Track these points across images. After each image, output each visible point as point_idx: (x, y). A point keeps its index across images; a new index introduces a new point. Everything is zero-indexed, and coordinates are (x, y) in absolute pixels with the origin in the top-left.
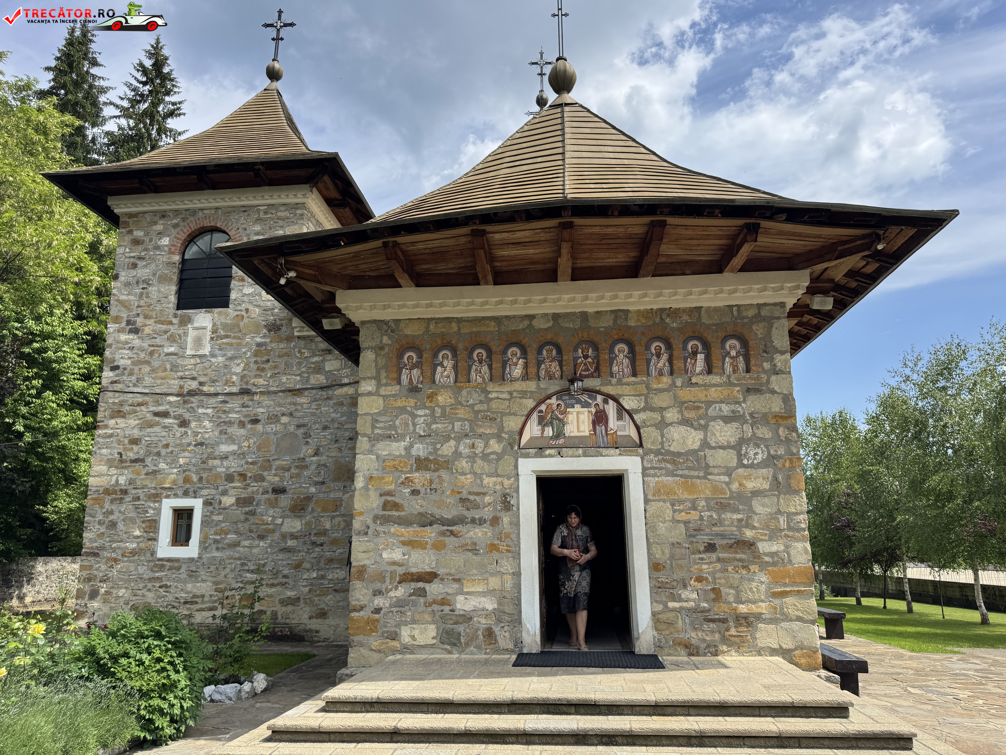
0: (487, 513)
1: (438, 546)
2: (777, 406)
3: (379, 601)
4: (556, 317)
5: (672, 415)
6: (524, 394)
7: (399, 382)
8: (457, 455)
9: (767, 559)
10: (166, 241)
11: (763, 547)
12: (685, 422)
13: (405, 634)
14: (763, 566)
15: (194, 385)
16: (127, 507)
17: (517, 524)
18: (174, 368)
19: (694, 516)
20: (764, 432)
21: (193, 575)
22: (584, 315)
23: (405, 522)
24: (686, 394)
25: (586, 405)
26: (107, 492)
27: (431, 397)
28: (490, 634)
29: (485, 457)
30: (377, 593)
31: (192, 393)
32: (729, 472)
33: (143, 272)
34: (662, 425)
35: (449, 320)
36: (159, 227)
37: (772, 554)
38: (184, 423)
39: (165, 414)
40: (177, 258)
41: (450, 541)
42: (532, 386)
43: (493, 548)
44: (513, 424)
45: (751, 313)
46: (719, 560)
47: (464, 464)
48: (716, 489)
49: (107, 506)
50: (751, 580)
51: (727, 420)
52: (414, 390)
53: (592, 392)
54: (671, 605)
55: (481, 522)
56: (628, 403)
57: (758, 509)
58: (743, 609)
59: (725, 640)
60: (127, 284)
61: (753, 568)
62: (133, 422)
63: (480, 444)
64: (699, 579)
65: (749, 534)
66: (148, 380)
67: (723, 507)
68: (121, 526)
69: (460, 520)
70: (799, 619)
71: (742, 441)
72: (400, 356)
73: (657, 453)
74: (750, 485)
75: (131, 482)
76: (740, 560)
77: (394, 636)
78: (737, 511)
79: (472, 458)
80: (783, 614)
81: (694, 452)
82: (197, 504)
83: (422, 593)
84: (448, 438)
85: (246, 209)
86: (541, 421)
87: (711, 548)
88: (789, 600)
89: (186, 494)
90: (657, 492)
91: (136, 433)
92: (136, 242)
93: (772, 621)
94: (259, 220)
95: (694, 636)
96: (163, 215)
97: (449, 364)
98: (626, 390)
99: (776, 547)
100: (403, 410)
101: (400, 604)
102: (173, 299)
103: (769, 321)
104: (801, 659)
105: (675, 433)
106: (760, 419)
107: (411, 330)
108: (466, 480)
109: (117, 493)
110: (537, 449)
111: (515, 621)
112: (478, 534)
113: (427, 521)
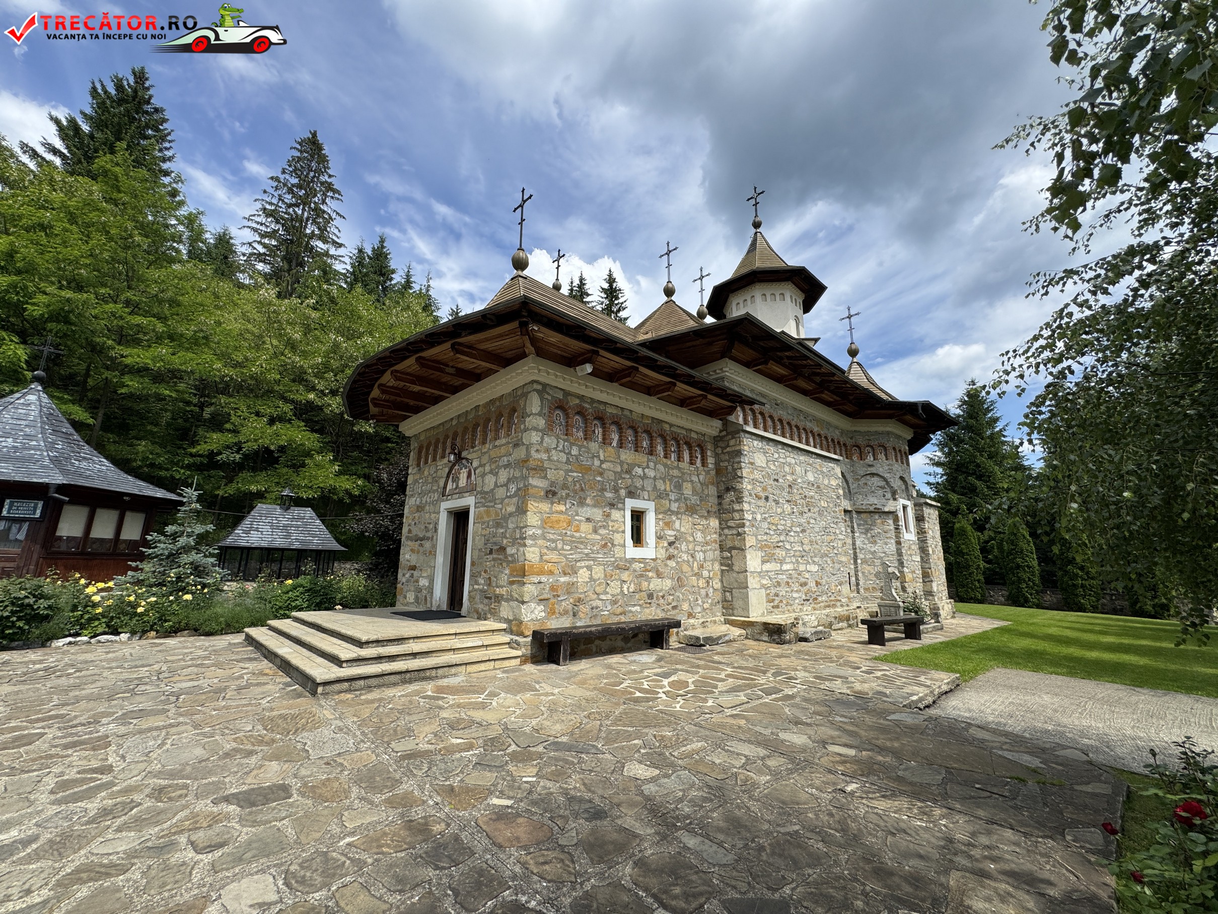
0: (430, 534)
1: (418, 552)
2: (524, 453)
3: (403, 579)
4: (459, 416)
6: (445, 465)
7: (419, 466)
8: (427, 502)
9: (510, 559)
11: (509, 551)
12: (491, 472)
14: (508, 564)
17: (437, 540)
19: (488, 531)
20: (518, 473)
22: (467, 413)
23: (412, 539)
24: (494, 453)
25: (465, 467)
27: (425, 472)
28: (426, 599)
29: (433, 503)
32: (502, 502)
34: (484, 475)
35: (431, 429)
37: (512, 555)
41: (421, 549)
43: (430, 552)
44: (442, 483)
45: (519, 393)
46: (494, 559)
47: (428, 507)
48: (497, 514)
50: (502, 572)
51: (506, 467)
52: (421, 469)
53: (468, 460)
54: (476, 587)
55: (428, 539)
56: (476, 464)
57: (510, 525)
58: (498, 591)
59: (490, 612)
61: (504, 564)
63: (432, 496)
64: (486, 572)
65: (505, 542)
67: (498, 525)
69: (424, 538)
70: (517, 600)
71: (509, 480)
72: (420, 455)
73: (480, 493)
74: (509, 509)
76: (500, 559)
77: (405, 597)
78: (502, 527)
79: (430, 504)
80: (511, 596)
81: (492, 491)
83: (412, 576)
84: (425, 494)
86: (453, 480)
87: (491, 552)
88: (514, 587)
90: (478, 517)
93: (507, 600)
97: (432, 452)
98: (477, 455)
99: (514, 550)
100: (417, 480)
101: (407, 581)
103: (525, 395)
104: (515, 627)
105: (488, 479)
106: (517, 464)
107: (422, 437)
108: (427, 516)
110: (449, 496)
111: (432, 592)
112: (428, 545)
113: (417, 539)
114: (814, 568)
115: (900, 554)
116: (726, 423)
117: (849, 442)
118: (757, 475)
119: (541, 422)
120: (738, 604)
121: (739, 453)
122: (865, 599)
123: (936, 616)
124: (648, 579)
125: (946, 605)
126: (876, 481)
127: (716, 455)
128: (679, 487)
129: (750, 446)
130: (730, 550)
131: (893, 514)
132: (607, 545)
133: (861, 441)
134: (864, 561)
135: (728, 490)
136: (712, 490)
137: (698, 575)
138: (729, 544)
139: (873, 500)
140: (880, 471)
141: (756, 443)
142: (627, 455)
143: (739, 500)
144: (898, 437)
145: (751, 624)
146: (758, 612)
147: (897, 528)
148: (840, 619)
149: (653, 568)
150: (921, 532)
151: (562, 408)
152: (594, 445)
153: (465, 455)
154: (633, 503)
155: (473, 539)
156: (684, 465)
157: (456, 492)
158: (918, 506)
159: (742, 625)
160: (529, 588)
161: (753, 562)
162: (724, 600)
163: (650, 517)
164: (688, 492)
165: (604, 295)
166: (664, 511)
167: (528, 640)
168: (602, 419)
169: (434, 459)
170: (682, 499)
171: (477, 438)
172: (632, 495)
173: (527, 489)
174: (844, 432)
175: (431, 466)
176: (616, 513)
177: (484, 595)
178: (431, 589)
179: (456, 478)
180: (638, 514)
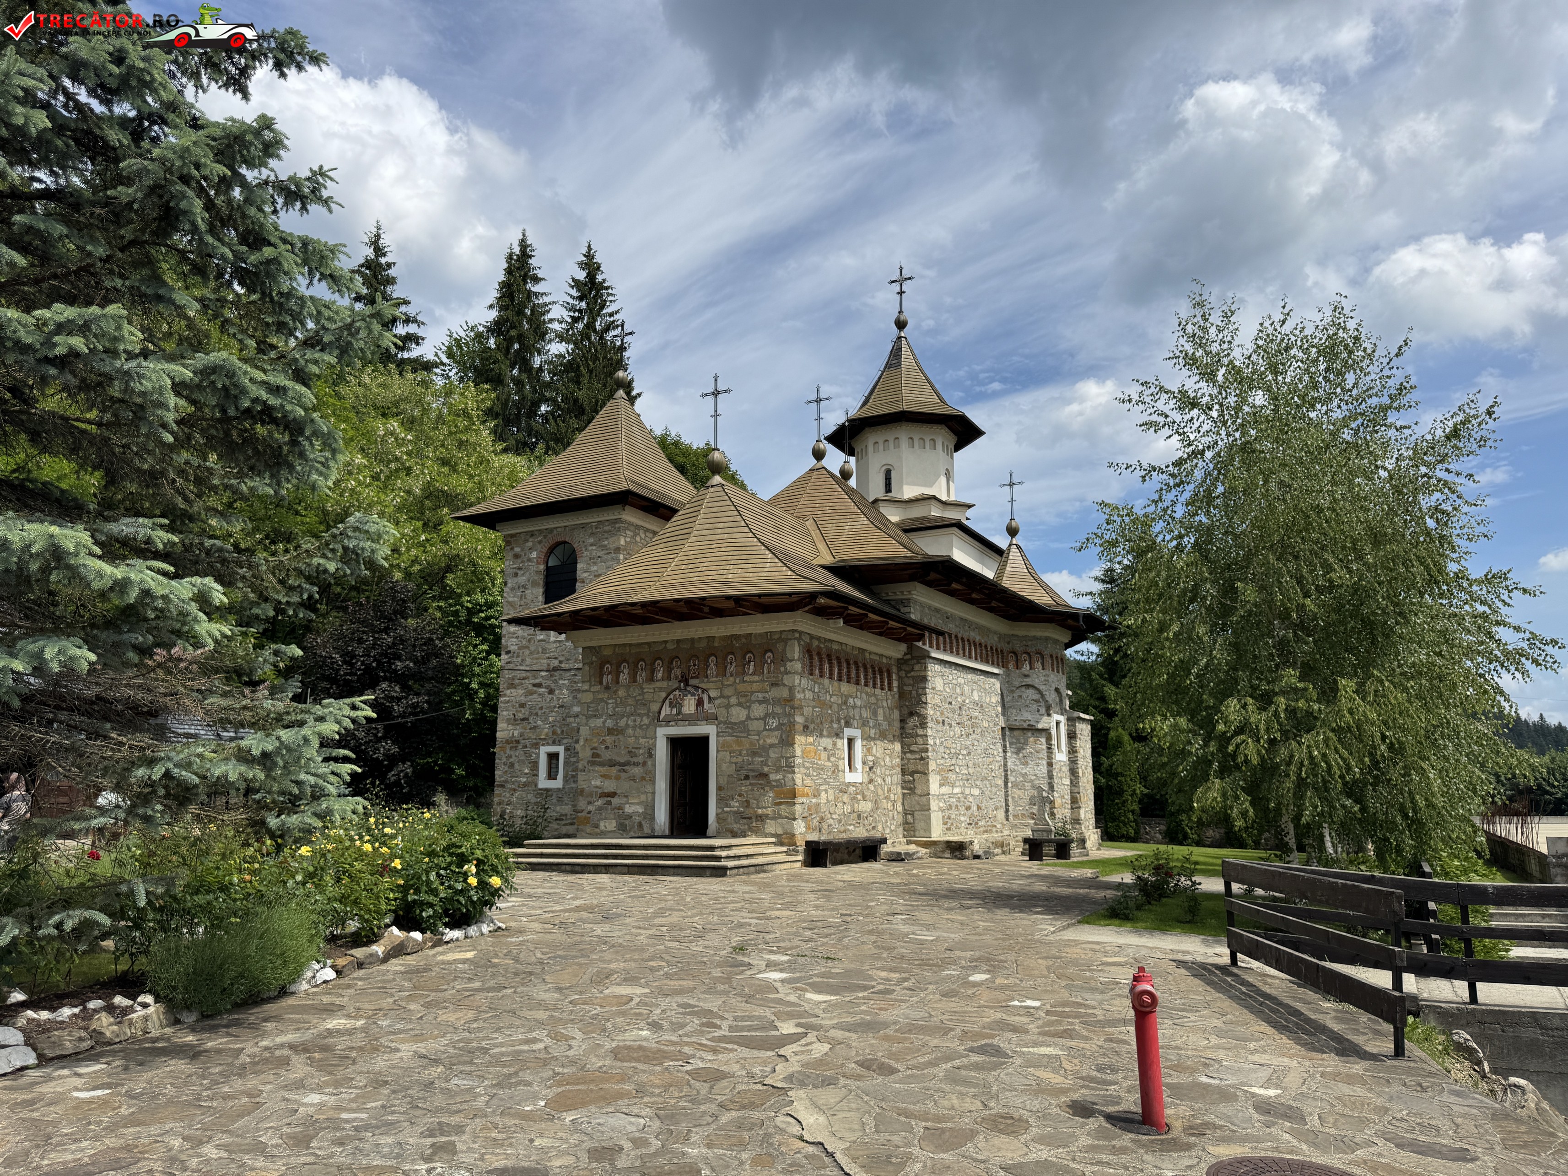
0: (640, 759)
1: (618, 778)
2: (785, 693)
3: (590, 808)
4: (678, 641)
5: (733, 700)
6: (661, 689)
7: (601, 683)
8: (627, 725)
9: (774, 784)
10: (534, 555)
11: (773, 777)
12: (740, 704)
13: (602, 824)
14: (772, 788)
15: (556, 663)
16: (519, 752)
17: (654, 765)
18: (544, 651)
19: (740, 759)
20: (778, 710)
21: (560, 800)
22: (693, 640)
23: (602, 764)
24: (741, 687)
25: (693, 695)
26: (508, 742)
27: (615, 692)
28: (640, 825)
29: (641, 727)
30: (590, 803)
31: (555, 669)
32: (759, 733)
33: (522, 579)
34: (728, 706)
35: (624, 645)
36: (530, 544)
37: (777, 781)
38: (551, 692)
39: (539, 685)
40: (542, 567)
41: (623, 775)
42: (664, 684)
43: (643, 778)
44: (655, 707)
45: (777, 636)
46: (751, 784)
47: (630, 731)
48: (752, 744)
49: (508, 752)
50: (765, 795)
51: (760, 702)
52: (607, 688)
53: (696, 688)
54: (725, 808)
55: (636, 764)
56: (713, 694)
57: (772, 755)
58: (760, 811)
59: (750, 829)
60: (513, 589)
61: (767, 788)
62: (521, 692)
63: (638, 719)
64: (740, 795)
65: (766, 769)
66: (528, 661)
67: (754, 754)
68: (517, 766)
69: (627, 763)
70: (786, 818)
71: (767, 715)
72: (601, 667)
73: (725, 723)
74: (769, 741)
75: (521, 735)
76: (760, 784)
77: (597, 826)
78: (761, 756)
79: (634, 727)
80: (779, 814)
81: (742, 722)
82: (560, 749)
83: (609, 803)
84: (623, 716)
85: (583, 526)
86: (671, 706)
87: (747, 777)
88: (782, 807)
89: (554, 743)
90: (723, 746)
91: (523, 699)
92: (516, 556)
93: (773, 819)
94: (592, 534)
95: (735, 827)
96: (531, 534)
97: (626, 671)
98: (711, 685)
99: (779, 777)
100: (602, 700)
101: (600, 809)
102: (541, 598)
103: (786, 641)
104: (786, 840)
105: (735, 711)
106: (777, 702)
107: (607, 652)
108: (631, 740)
109: (513, 743)
110: (668, 722)
111: (652, 818)
112: (636, 771)
113: (612, 764)
114: (976, 792)
115: (1050, 776)
116: (911, 648)
117: (1006, 648)
118: (937, 700)
119: (798, 666)
120: (920, 825)
121: (924, 679)
122: (1014, 827)
123: (1082, 842)
124: (858, 801)
125: (1092, 836)
126: (1031, 694)
127: (900, 678)
128: (875, 713)
129: (933, 669)
130: (912, 774)
131: (1046, 732)
132: (836, 770)
133: (1018, 648)
134: (1015, 785)
135: (911, 714)
136: (896, 715)
137: (887, 798)
138: (912, 768)
139: (1027, 715)
140: (1036, 682)
141: (937, 668)
142: (845, 688)
143: (923, 725)
144: (1056, 641)
145: (935, 843)
146: (937, 833)
147: (1049, 748)
148: (997, 844)
149: (859, 792)
150: (1072, 751)
151: (809, 651)
152: (826, 681)
153: (692, 682)
154: (848, 732)
155: (718, 766)
156: (878, 691)
157: (679, 718)
158: (1071, 720)
159: (925, 845)
160: (798, 808)
161: (934, 785)
162: (906, 822)
163: (858, 744)
164: (880, 718)
165: (574, 292)
166: (866, 738)
167: (802, 848)
168: (829, 656)
169: (634, 679)
170: (877, 725)
171: (712, 670)
172: (848, 724)
173: (792, 724)
174: (1001, 637)
175: (628, 687)
176: (839, 742)
177: (740, 816)
178: (650, 815)
179: (676, 704)
180: (851, 741)
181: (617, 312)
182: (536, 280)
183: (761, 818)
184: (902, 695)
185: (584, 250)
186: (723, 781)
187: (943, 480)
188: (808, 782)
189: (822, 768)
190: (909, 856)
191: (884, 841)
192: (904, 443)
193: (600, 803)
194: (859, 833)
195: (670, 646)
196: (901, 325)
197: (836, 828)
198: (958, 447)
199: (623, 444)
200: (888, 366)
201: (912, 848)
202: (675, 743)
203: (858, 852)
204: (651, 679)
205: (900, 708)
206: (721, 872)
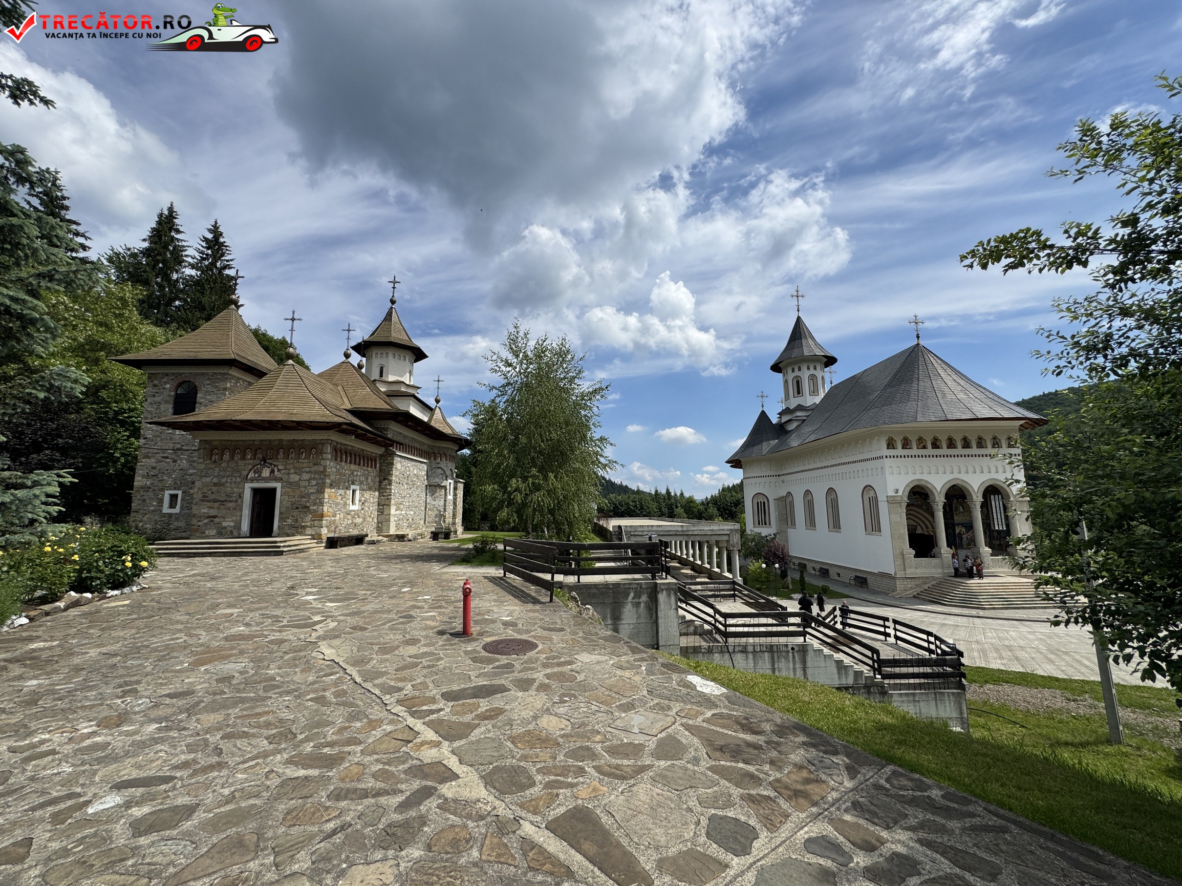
0: (234, 499)
1: (218, 508)
2: (322, 469)
3: (200, 523)
4: (262, 440)
5: (292, 471)
6: (249, 464)
7: (211, 459)
10: (168, 386)
11: (311, 508)
12: (295, 473)
13: (207, 532)
14: (311, 513)
15: (179, 446)
16: (150, 494)
17: (242, 502)
18: (171, 439)
19: (294, 499)
20: (317, 476)
21: (177, 519)
22: (270, 440)
23: (209, 501)
24: (297, 465)
25: (269, 467)
26: (142, 488)
27: (220, 464)
28: (231, 532)
29: (235, 483)
30: (199, 521)
31: (178, 449)
32: (305, 487)
33: (157, 399)
34: (289, 474)
35: (228, 440)
36: (165, 380)
37: (313, 510)
38: (175, 461)
39: (167, 458)
40: (173, 393)
41: (222, 507)
42: (252, 461)
43: (235, 509)
44: (245, 473)
45: (318, 442)
46: (299, 511)
47: (228, 485)
48: (301, 492)
49: (142, 493)
50: (306, 517)
51: (307, 473)
52: (215, 462)
53: (271, 464)
54: (284, 523)
55: (232, 501)
56: (280, 467)
57: (312, 498)
58: (303, 524)
59: (297, 532)
60: (151, 404)
61: (308, 513)
62: (153, 460)
63: (234, 479)
64: (292, 516)
65: (308, 504)
66: (159, 444)
67: (302, 497)
68: (148, 501)
69: (226, 501)
70: (317, 527)
71: (311, 479)
72: (212, 451)
73: (286, 482)
74: (311, 491)
75: (152, 484)
76: (304, 511)
77: (204, 533)
78: (305, 498)
79: (231, 483)
80: (313, 525)
81: (297, 482)
82: (180, 493)
83: (212, 521)
84: (224, 477)
85: (203, 374)
86: (255, 472)
87: (297, 508)
88: (315, 522)
89: (175, 489)
90: (284, 493)
91: (154, 465)
92: (155, 386)
93: (310, 527)
94: (209, 379)
95: (289, 532)
96: (167, 375)
97: (228, 454)
98: (280, 463)
99: (315, 508)
100: (211, 468)
101: (206, 524)
102: (171, 410)
103: (323, 444)
104: (317, 537)
105: (292, 476)
106: (316, 472)
107: (215, 443)
108: (229, 489)
109: (147, 489)
110: (252, 481)
111: (239, 528)
112: (231, 505)
113: (215, 501)
114: (412, 513)
115: (445, 505)
116: (387, 450)
117: (431, 451)
118: (397, 473)
119: (329, 456)
120: (384, 528)
121: (392, 464)
122: (427, 527)
123: (456, 532)
124: (355, 518)
125: (460, 529)
126: (440, 471)
127: (380, 463)
128: (367, 479)
129: (397, 460)
130: (383, 505)
131: (445, 487)
132: (345, 504)
133: (436, 452)
134: (430, 509)
135: (385, 479)
136: (377, 479)
137: (370, 516)
138: (383, 503)
139: (437, 480)
140: (442, 466)
141: (399, 459)
142: (353, 467)
143: (390, 484)
144: (452, 449)
145: (391, 535)
146: (392, 531)
147: (446, 494)
148: (419, 535)
149: (357, 514)
150: (455, 495)
151: (335, 450)
152: (343, 464)
153: (268, 461)
154: (353, 487)
155: (281, 503)
156: (369, 469)
157: (260, 479)
158: (456, 482)
159: (386, 536)
160: (324, 522)
161: (393, 511)
162: (378, 527)
163: (358, 493)
164: (370, 480)
165: (204, 244)
166: (361, 490)
167: (325, 540)
168: (346, 452)
169: (232, 458)
170: (368, 484)
171: (281, 455)
172: (353, 484)
173: (324, 483)
174: (429, 446)
175: (228, 462)
176: (348, 492)
177: (291, 526)
178: (238, 526)
179: (259, 472)
180: (354, 491)
181: (232, 260)
182: (178, 231)
183: (304, 527)
184: (380, 470)
185: (213, 223)
186: (283, 510)
187: (408, 374)
188: (330, 510)
189: (338, 504)
190: (378, 541)
191: (367, 535)
192: (391, 356)
193: (206, 521)
194: (355, 532)
195: (256, 443)
196: (393, 302)
197: (343, 530)
198: (416, 361)
199: (232, 334)
200: (385, 319)
201: (380, 538)
202: (255, 491)
203: (354, 541)
204: (243, 458)
205: (379, 476)
206: (281, 553)
